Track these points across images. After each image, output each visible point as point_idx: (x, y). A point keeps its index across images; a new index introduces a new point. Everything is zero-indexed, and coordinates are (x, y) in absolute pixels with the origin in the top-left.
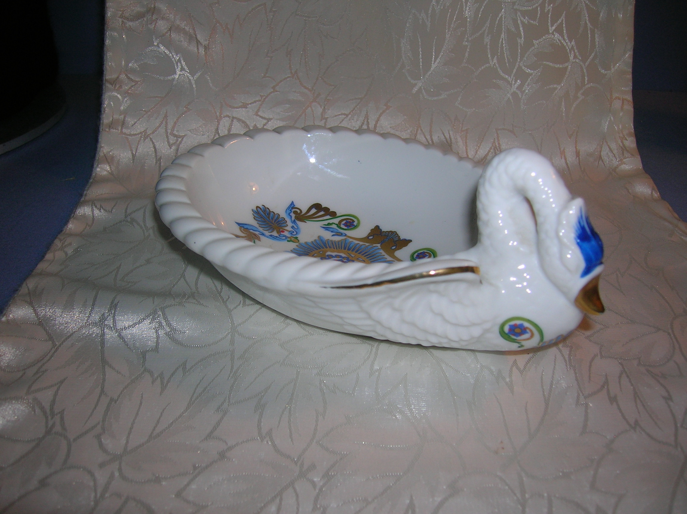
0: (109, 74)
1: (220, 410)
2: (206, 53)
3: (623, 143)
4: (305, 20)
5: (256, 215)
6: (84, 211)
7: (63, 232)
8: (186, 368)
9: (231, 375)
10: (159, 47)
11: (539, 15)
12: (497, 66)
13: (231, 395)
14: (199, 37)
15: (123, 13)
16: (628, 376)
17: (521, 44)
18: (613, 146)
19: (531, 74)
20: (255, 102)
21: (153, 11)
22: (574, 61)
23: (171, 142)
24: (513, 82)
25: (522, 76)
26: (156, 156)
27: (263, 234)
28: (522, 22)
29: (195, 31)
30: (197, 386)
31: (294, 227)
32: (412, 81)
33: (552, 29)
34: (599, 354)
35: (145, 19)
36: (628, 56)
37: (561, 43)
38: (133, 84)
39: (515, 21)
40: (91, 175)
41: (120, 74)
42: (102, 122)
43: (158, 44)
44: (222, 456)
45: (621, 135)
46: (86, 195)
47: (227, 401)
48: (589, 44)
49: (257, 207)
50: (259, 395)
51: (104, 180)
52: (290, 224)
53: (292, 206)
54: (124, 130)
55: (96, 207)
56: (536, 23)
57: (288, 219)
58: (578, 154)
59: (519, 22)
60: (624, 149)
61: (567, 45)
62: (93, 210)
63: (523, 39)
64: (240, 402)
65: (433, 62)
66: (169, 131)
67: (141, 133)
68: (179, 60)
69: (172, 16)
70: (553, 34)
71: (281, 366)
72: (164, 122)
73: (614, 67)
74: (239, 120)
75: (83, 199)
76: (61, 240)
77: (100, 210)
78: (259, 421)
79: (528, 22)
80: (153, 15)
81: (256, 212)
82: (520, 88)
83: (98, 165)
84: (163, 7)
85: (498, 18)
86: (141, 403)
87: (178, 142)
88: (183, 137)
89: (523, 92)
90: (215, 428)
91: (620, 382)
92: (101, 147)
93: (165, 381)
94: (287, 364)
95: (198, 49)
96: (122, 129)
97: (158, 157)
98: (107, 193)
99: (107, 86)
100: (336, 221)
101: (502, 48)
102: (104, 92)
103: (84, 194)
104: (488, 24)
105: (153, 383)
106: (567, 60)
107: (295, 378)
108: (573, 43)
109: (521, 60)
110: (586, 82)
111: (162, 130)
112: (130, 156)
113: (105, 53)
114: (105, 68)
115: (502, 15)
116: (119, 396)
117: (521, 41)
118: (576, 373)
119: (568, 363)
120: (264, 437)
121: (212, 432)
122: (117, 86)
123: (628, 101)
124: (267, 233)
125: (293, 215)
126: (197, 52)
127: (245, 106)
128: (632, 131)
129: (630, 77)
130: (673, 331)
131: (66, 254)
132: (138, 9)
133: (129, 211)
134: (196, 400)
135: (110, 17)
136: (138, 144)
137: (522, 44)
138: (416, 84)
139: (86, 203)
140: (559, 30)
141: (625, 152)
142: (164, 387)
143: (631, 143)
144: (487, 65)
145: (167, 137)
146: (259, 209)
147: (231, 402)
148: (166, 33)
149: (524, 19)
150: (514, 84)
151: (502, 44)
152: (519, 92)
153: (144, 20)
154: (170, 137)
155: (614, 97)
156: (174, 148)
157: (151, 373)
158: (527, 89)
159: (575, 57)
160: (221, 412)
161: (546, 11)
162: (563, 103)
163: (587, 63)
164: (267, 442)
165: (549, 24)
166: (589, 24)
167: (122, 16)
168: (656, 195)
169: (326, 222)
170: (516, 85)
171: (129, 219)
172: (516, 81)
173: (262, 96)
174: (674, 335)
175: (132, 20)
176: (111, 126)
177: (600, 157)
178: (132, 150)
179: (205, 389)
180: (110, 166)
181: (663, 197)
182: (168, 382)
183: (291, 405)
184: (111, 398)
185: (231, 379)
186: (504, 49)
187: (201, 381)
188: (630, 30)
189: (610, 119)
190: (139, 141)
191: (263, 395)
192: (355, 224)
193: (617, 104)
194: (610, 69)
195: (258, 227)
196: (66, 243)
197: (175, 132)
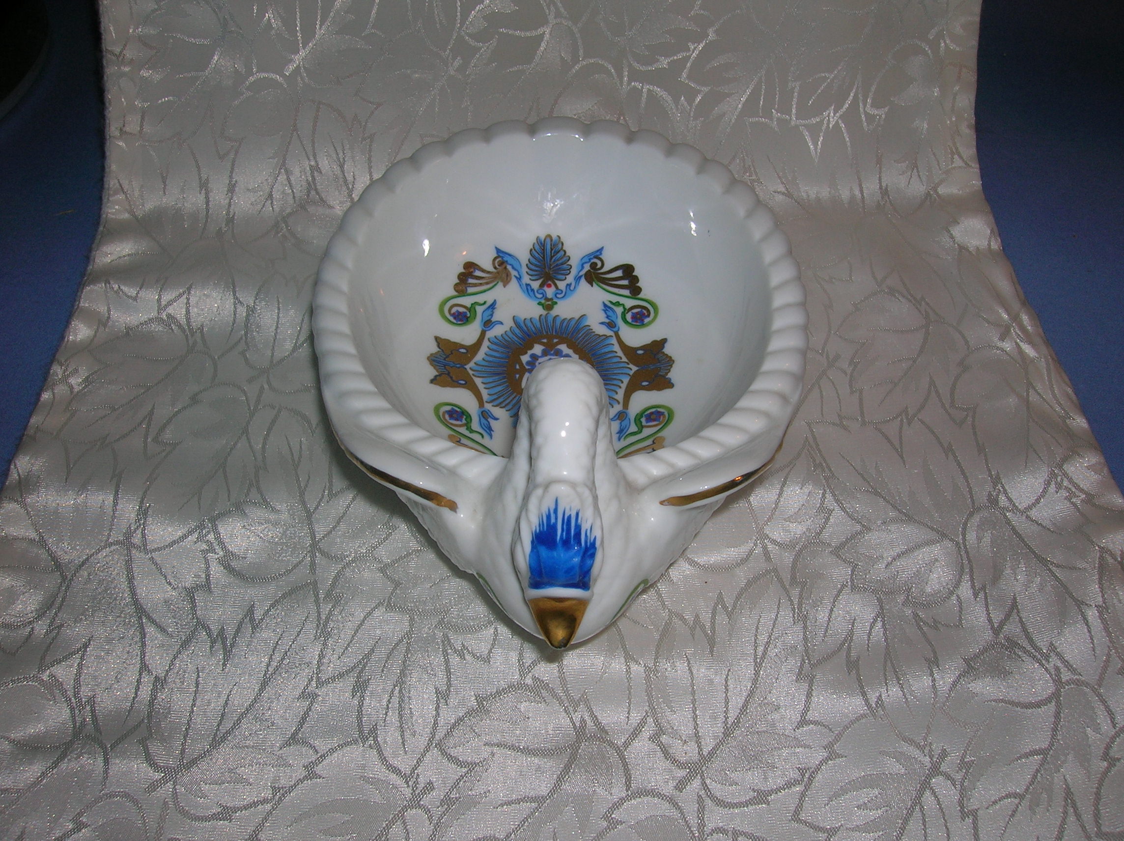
1: (305, 694)
3: (953, 140)
5: (537, 247)
8: (254, 618)
9: (319, 632)
13: (319, 668)
20: (355, 73)
23: (222, 151)
26: (200, 177)
27: (519, 279)
30: (273, 650)
31: (570, 287)
32: (612, 38)
34: (849, 583)
38: (153, 52)
42: (108, 121)
44: (310, 770)
47: (315, 679)
49: (549, 236)
50: (358, 665)
52: (570, 279)
53: (598, 253)
55: (111, 288)
57: (574, 272)
60: (954, 151)
66: (218, 131)
67: (173, 137)
71: (386, 609)
72: (208, 116)
74: (329, 106)
78: (360, 712)
81: (541, 243)
83: (109, 198)
86: (197, 685)
87: (234, 151)
88: (240, 141)
90: (300, 725)
93: (228, 644)
94: (394, 606)
96: (141, 131)
97: (203, 180)
98: (131, 255)
99: (110, 59)
100: (629, 303)
103: (92, 259)
105: (211, 647)
107: (407, 632)
114: (102, 28)
118: (805, 627)
119: (796, 611)
120: (366, 737)
121: (296, 732)
124: (526, 279)
125: (587, 267)
127: (338, 81)
130: (964, 540)
131: (71, 388)
133: (163, 300)
134: (272, 677)
138: (617, 44)
139: (96, 279)
142: (227, 654)
145: (215, 142)
146: (548, 241)
147: (320, 680)
152: (786, 59)
154: (221, 142)
155: (945, 64)
157: (208, 631)
160: (307, 697)
164: (371, 746)
168: (996, 245)
169: (615, 299)
171: (164, 317)
174: (966, 548)
179: (284, 657)
182: (232, 644)
184: (156, 677)
185: (319, 637)
191: (363, 666)
192: (646, 320)
195: (522, 265)
196: (69, 369)
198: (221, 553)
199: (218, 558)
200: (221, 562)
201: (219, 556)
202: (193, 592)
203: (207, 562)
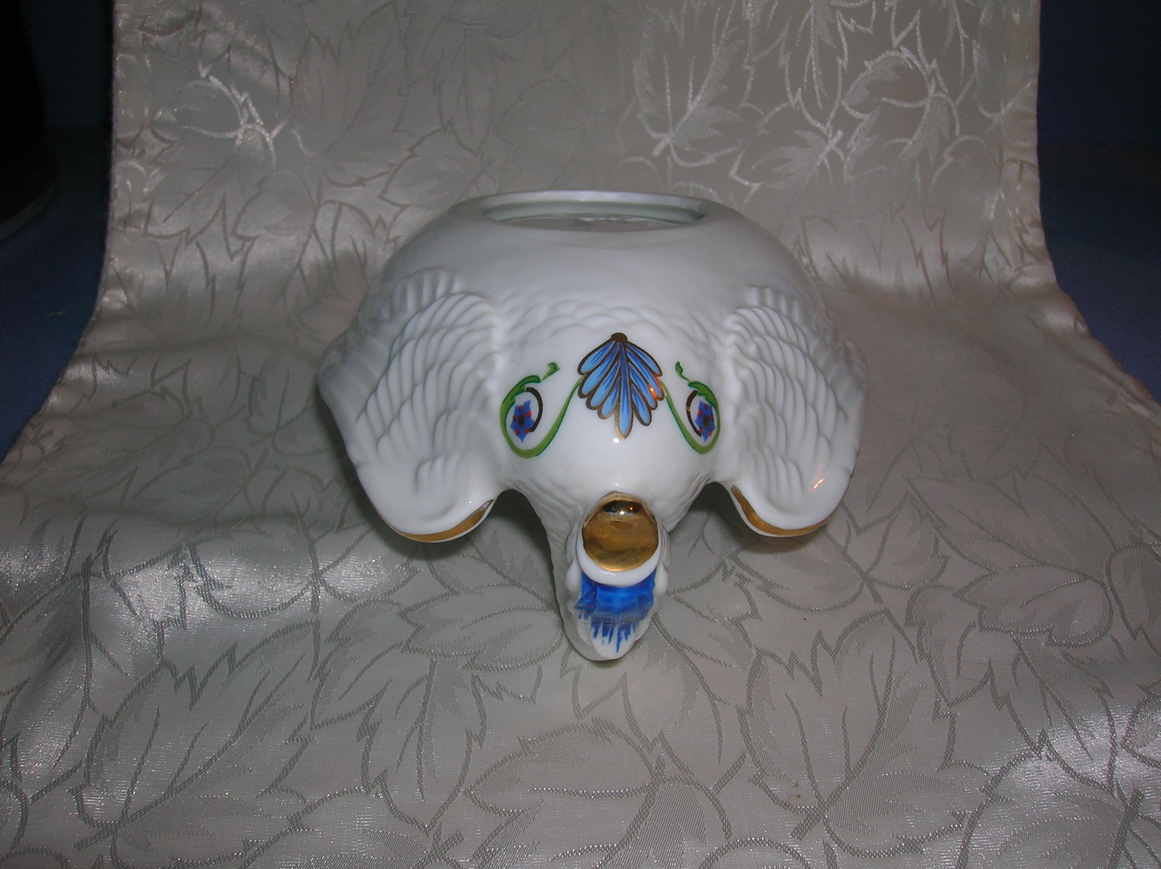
0: (122, 130)
1: (296, 738)
2: (292, 91)
3: (1021, 239)
4: (466, 30)
6: (80, 371)
7: (40, 412)
8: (234, 658)
9: (314, 674)
10: (209, 81)
11: (874, 17)
12: (802, 105)
13: (314, 710)
14: (280, 64)
15: (144, 21)
16: (1029, 665)
17: (843, 68)
18: (1006, 246)
19: (861, 121)
20: (380, 175)
21: (198, 16)
22: (936, 95)
23: (233, 248)
24: (830, 135)
25: (846, 123)
26: (207, 273)
28: (846, 30)
29: (272, 52)
30: (255, 691)
32: (654, 135)
33: (896, 41)
34: (977, 624)
35: (184, 31)
36: (1029, 87)
37: (913, 64)
38: (166, 145)
39: (832, 28)
40: (93, 308)
41: (141, 129)
42: (111, 214)
43: (207, 76)
44: (295, 822)
45: (1019, 225)
46: (83, 345)
47: (309, 721)
48: (963, 67)
50: (364, 707)
51: (117, 318)
54: (152, 229)
55: (101, 364)
56: (869, 30)
58: (944, 258)
59: (840, 28)
60: (1023, 249)
61: (924, 68)
62: (94, 370)
63: (846, 59)
64: (331, 723)
65: (689, 101)
66: (229, 229)
67: (180, 233)
68: (245, 104)
69: (231, 26)
70: (898, 49)
71: (402, 652)
72: (220, 214)
73: (1005, 106)
74: (352, 208)
75: (78, 352)
76: (34, 427)
77: (107, 369)
78: (366, 757)
79: (856, 28)
80: (197, 22)
82: (842, 144)
83: (105, 292)
84: (215, 11)
85: (803, 23)
86: (156, 726)
87: (245, 249)
88: (253, 239)
89: (846, 152)
90: (286, 771)
91: (1014, 674)
92: (111, 259)
93: (198, 684)
94: (413, 648)
95: (278, 83)
96: (146, 226)
97: (210, 276)
98: (121, 341)
99: (119, 150)
101: (810, 74)
102: (114, 161)
103: (80, 344)
104: (785, 33)
105: (177, 686)
106: (923, 94)
107: (427, 674)
108: (934, 64)
109: (843, 95)
110: (957, 132)
111: (216, 228)
112: (162, 275)
113: (115, 92)
114: (114, 119)
115: (810, 17)
116: (118, 713)
117: (843, 62)
118: (931, 666)
119: (916, 650)
120: (372, 785)
121: (279, 779)
122: (138, 151)
123: (1030, 165)
126: (276, 89)
127: (361, 182)
128: (1038, 217)
129: (1033, 122)
130: (1110, 580)
131: (43, 450)
132: (170, 14)
133: (158, 375)
134: (254, 718)
135: (122, 27)
136: (176, 252)
137: (845, 67)
138: (659, 141)
139: (83, 358)
140: (909, 43)
141: (1026, 256)
142: (195, 696)
143: (1035, 238)
144: (784, 105)
145: (226, 240)
147: (316, 723)
148: (223, 54)
149: (849, 22)
150: (832, 138)
151: (810, 66)
152: (840, 153)
153: (181, 33)
154: (232, 240)
155: (1005, 160)
156: (238, 259)
157: (174, 671)
158: (853, 144)
159: (938, 89)
160: (298, 741)
161: (886, 9)
162: (917, 171)
163: (959, 100)
164: (377, 795)
165: (892, 32)
166: (962, 31)
167: (142, 27)
168: (1082, 328)
170: (835, 140)
171: (157, 389)
172: (835, 133)
173: (391, 165)
174: (1112, 588)
175: (161, 33)
176: (126, 221)
177: (983, 264)
178: (164, 264)
179: (269, 699)
180: (126, 293)
181: (1094, 332)
182: (203, 685)
183: (423, 724)
184: (103, 716)
185: (314, 679)
186: (814, 76)
187: (260, 683)
188: (1033, 40)
189: (1000, 197)
190: (177, 248)
191: (372, 708)
193: (1011, 170)
194: (998, 110)
196: (43, 432)
197: (239, 231)
198: (201, 583)
199: (197, 587)
200: (200, 591)
201: (197, 584)
202: (162, 627)
203: (182, 591)
